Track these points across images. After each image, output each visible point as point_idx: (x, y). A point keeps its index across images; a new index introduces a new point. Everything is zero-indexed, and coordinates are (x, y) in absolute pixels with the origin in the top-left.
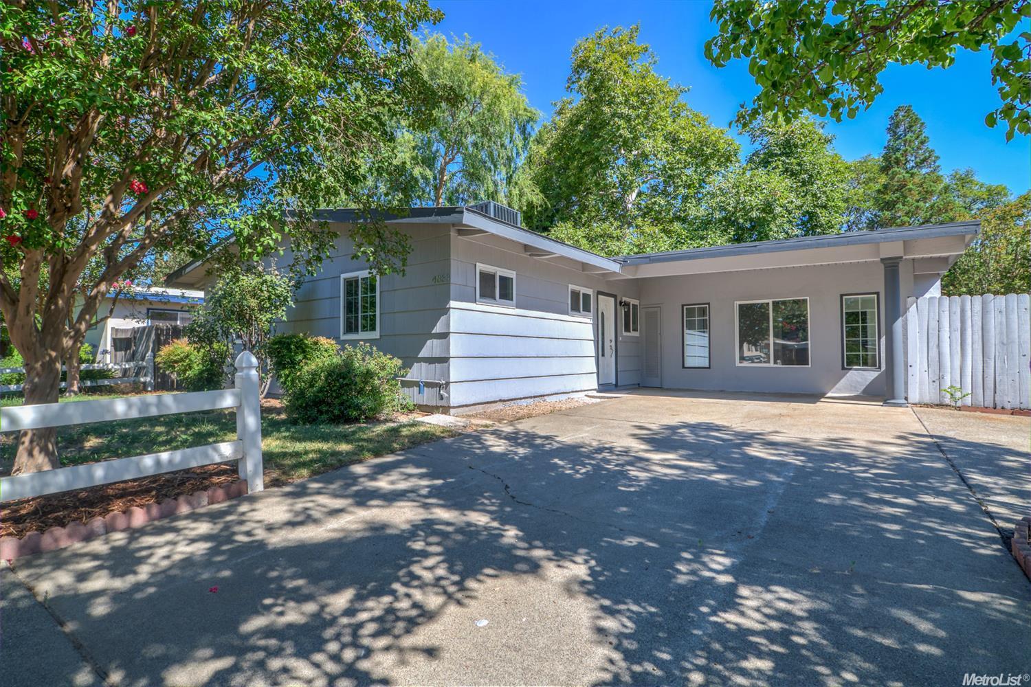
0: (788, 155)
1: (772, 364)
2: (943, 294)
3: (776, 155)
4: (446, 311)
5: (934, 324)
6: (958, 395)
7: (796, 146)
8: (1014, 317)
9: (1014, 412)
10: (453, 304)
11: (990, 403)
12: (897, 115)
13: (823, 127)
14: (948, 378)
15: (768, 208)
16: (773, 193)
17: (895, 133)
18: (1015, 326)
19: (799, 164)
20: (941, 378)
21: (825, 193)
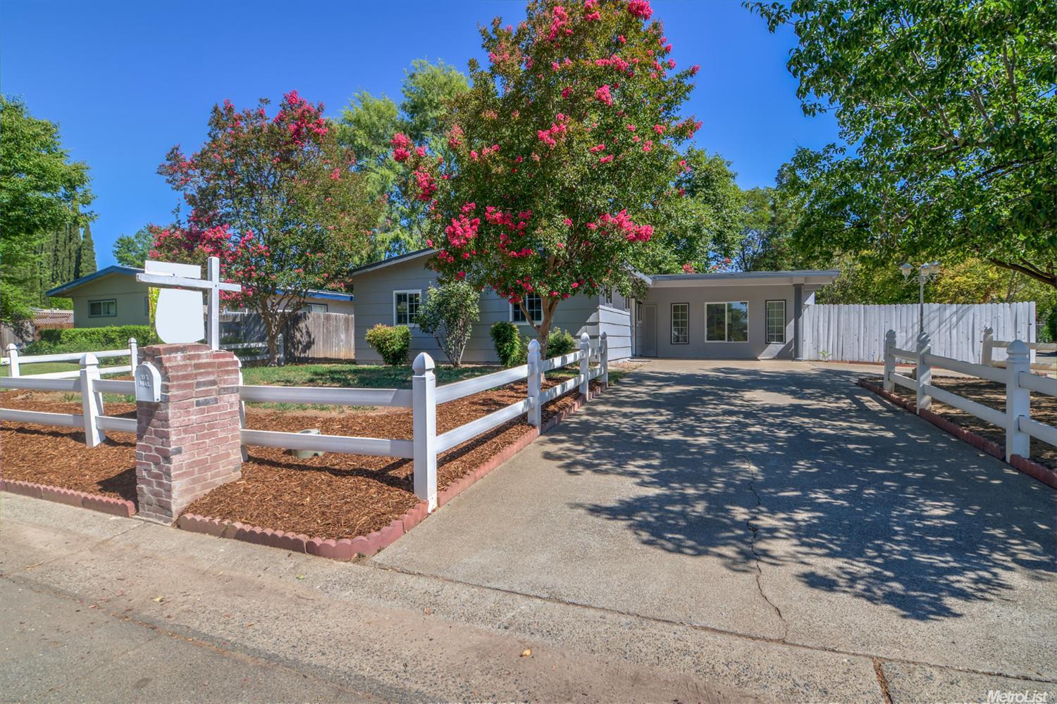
0: (707, 187)
1: (726, 341)
2: (815, 303)
3: (699, 186)
4: (597, 310)
5: (816, 319)
6: (826, 355)
7: (713, 181)
8: (852, 316)
9: (851, 362)
10: (601, 306)
11: (840, 359)
12: (782, 169)
13: (729, 166)
14: (822, 346)
15: (697, 229)
16: (700, 218)
17: (781, 183)
18: (852, 320)
19: (714, 195)
20: (818, 347)
21: (731, 217)
